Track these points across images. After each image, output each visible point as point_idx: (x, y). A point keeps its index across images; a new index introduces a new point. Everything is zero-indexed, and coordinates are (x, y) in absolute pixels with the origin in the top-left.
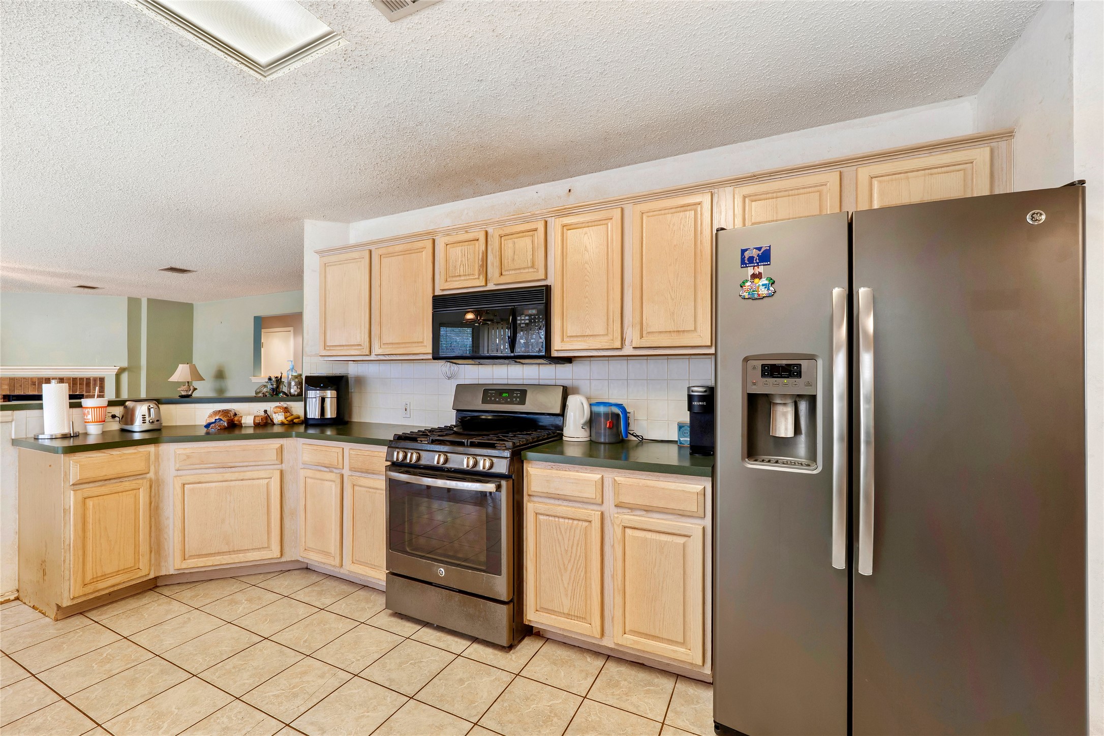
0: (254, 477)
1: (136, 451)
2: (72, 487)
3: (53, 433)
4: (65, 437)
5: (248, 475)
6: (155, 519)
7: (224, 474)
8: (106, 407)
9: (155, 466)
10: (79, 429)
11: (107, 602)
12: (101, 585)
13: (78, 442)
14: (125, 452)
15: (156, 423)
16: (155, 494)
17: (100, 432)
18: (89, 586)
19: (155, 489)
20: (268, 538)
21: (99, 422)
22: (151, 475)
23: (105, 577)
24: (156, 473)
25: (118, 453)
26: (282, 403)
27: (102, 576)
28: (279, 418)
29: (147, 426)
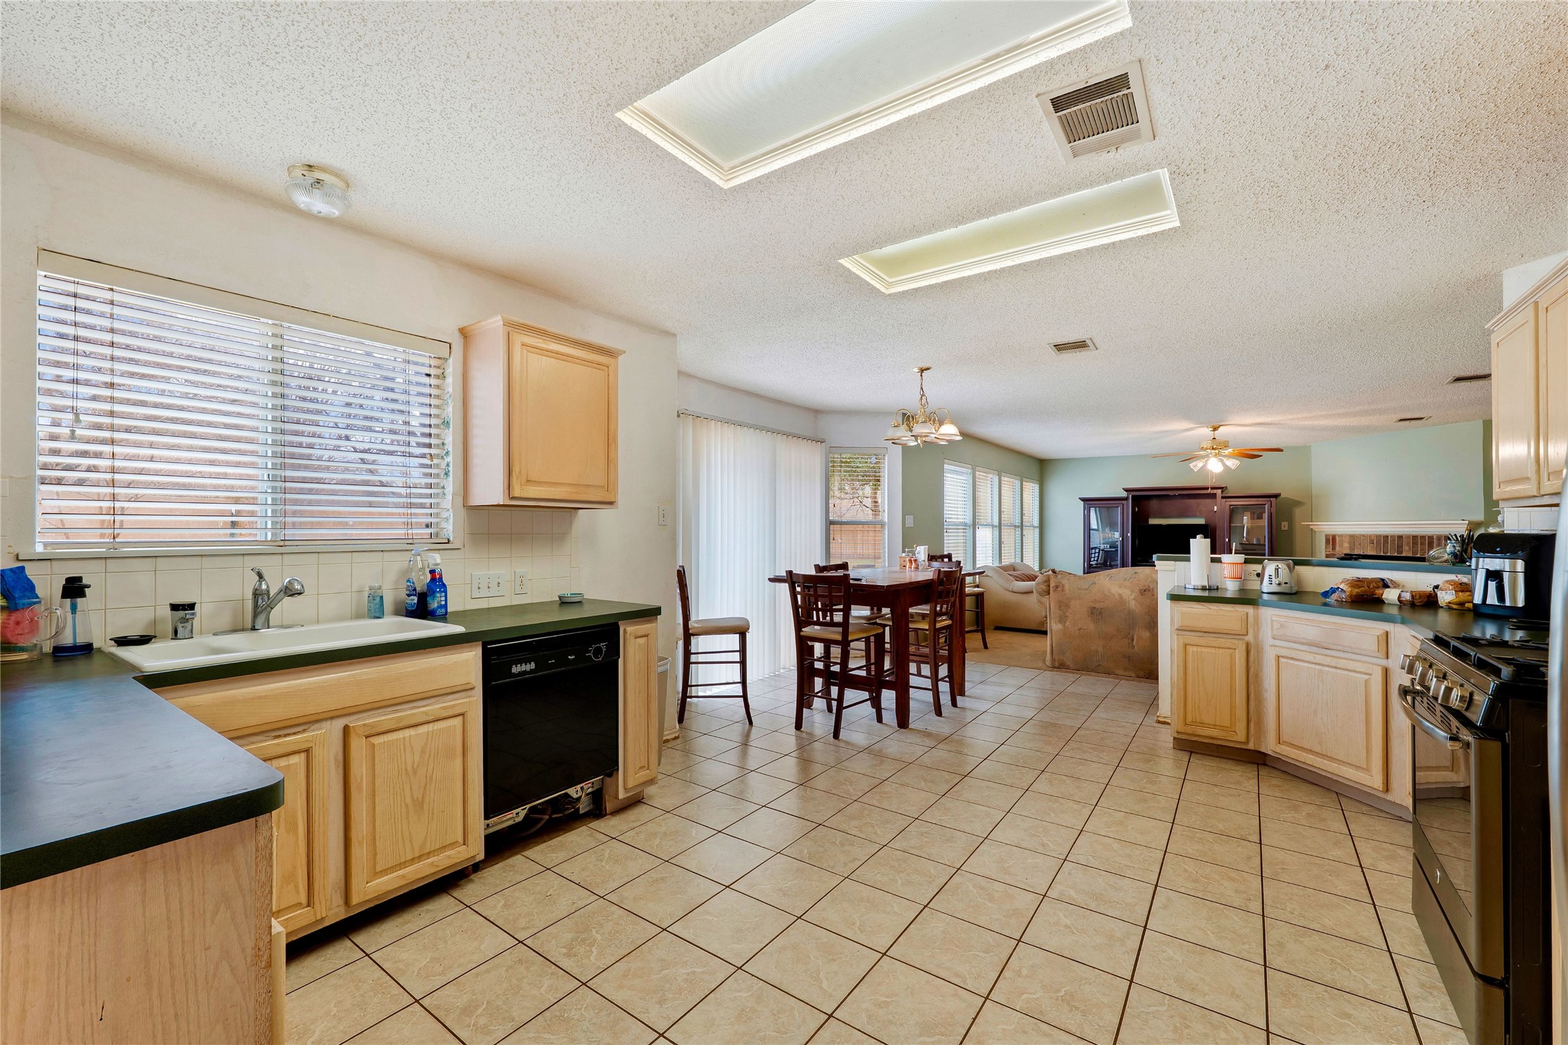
0: (1349, 668)
1: (1232, 609)
2: (1177, 631)
3: (1195, 584)
4: (1204, 589)
5: (1342, 663)
6: (1255, 687)
7: (1316, 656)
8: (1242, 564)
9: (1254, 629)
10: (1214, 583)
11: (1216, 754)
12: (1201, 731)
13: (1214, 594)
14: (1238, 609)
15: (1284, 585)
16: (1255, 660)
17: (1237, 588)
18: (1190, 727)
19: (1251, 654)
20: (1367, 757)
21: (1234, 578)
22: (1250, 638)
23: (1202, 724)
24: (1256, 637)
25: (1216, 608)
26: (1460, 576)
27: (1200, 723)
28: (1445, 597)
29: (1275, 588)
